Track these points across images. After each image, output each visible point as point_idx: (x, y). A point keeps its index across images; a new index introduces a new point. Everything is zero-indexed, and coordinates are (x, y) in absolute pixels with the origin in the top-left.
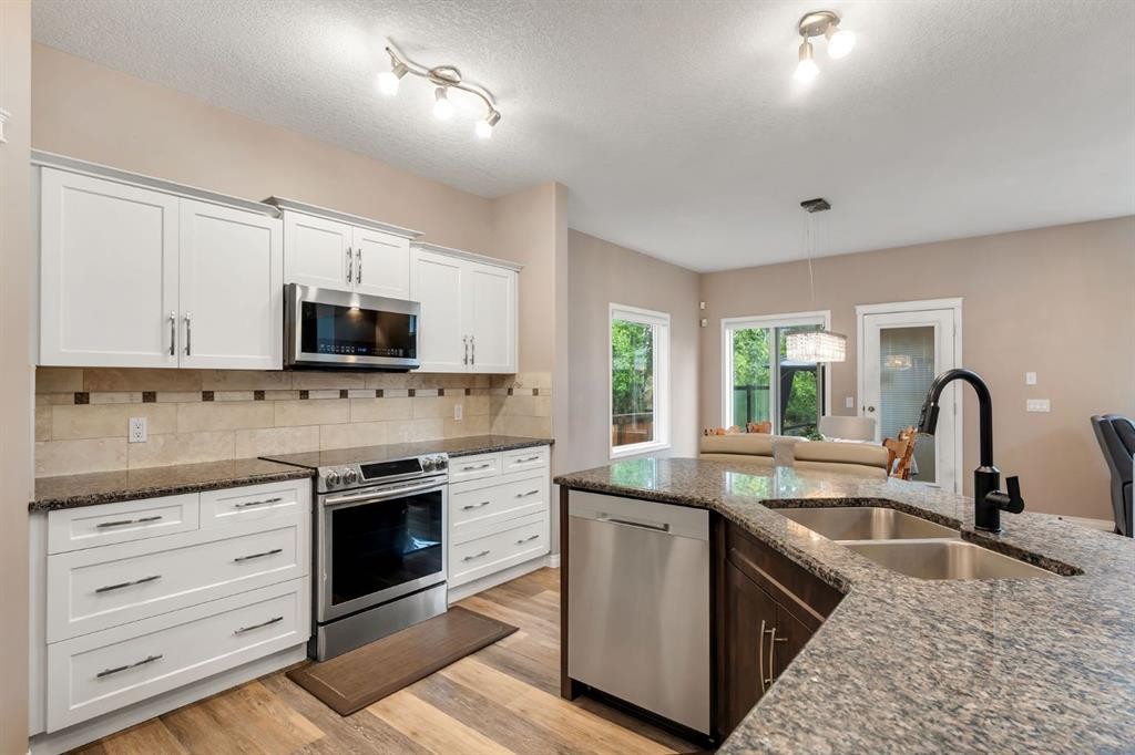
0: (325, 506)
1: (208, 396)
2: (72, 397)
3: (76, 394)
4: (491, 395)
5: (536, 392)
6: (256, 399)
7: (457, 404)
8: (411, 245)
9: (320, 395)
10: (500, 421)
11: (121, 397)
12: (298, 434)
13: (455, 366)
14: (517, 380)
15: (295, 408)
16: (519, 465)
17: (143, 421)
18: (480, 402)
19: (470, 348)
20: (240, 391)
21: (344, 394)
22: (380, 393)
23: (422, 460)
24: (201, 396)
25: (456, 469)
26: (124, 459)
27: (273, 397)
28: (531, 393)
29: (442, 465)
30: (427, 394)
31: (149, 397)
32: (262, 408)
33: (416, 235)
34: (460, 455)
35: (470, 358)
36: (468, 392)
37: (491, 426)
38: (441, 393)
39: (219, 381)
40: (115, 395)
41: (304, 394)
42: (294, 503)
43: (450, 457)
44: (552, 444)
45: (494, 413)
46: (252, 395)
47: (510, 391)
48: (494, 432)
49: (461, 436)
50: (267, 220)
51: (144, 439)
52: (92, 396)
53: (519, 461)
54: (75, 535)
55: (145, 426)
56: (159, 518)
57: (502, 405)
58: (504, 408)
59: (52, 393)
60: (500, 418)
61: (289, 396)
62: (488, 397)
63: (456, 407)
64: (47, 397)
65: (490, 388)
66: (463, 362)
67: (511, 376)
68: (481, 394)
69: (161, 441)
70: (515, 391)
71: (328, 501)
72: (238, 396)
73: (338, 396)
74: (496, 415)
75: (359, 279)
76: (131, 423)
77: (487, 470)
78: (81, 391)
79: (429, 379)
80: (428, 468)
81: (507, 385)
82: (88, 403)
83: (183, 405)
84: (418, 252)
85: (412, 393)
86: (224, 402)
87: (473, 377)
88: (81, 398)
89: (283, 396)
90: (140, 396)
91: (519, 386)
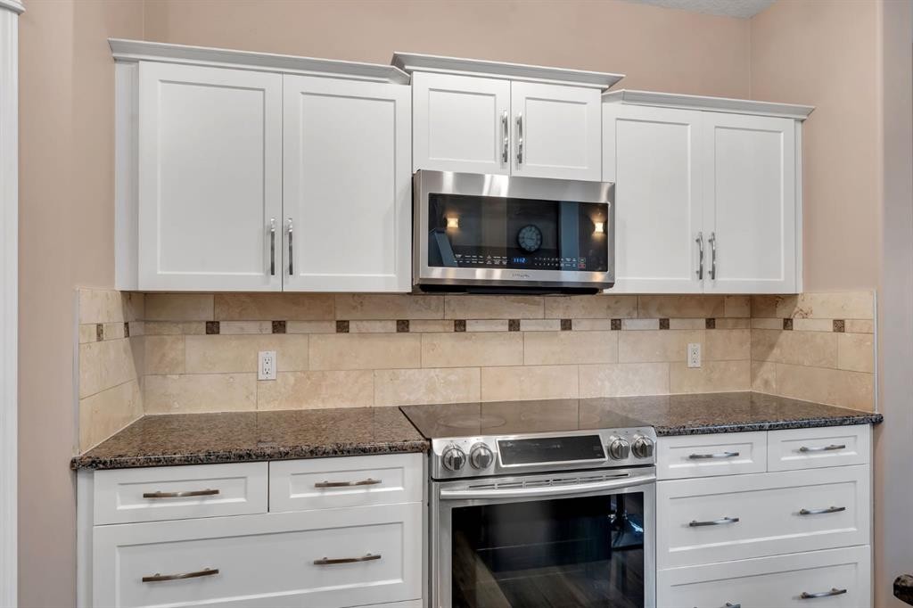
0: (441, 500)
1: (342, 327)
2: (204, 326)
3: (207, 323)
4: (752, 329)
5: (839, 326)
6: (398, 331)
7: (693, 342)
8: (604, 99)
9: (480, 327)
10: (768, 371)
11: (251, 327)
12: (453, 378)
13: (683, 281)
14: (800, 304)
15: (447, 343)
16: (803, 457)
17: (272, 354)
18: (733, 341)
19: (708, 256)
20: (380, 320)
21: (514, 325)
22: (566, 325)
23: (609, 439)
24: (334, 325)
25: (671, 456)
26: (253, 398)
27: (420, 328)
28: (830, 327)
29: (643, 450)
30: (642, 328)
31: (279, 327)
32: (406, 342)
33: (613, 82)
34: (680, 434)
35: (708, 268)
36: (710, 324)
37: (753, 377)
38: (664, 324)
39: (354, 308)
40: (243, 324)
41: (460, 325)
42: (400, 488)
43: (660, 434)
44: (876, 422)
45: (758, 360)
46: (393, 326)
47: (787, 324)
48: (758, 388)
49: (699, 392)
50: (393, 89)
51: (273, 376)
52: (222, 325)
53: (804, 450)
54: (123, 504)
55: (274, 361)
56: (216, 492)
57: (771, 347)
58: (776, 351)
59: (185, 322)
60: (768, 366)
61: (439, 328)
62: (747, 333)
63: (691, 346)
64: (180, 326)
65: (752, 317)
66: (697, 276)
67: (790, 298)
68: (735, 327)
69: (292, 380)
70: (798, 323)
71: (444, 493)
72: (377, 327)
73: (506, 328)
74: (762, 361)
75: (520, 158)
76: (260, 358)
77: (736, 461)
78: (212, 320)
79: (642, 303)
80: (617, 452)
81: (783, 313)
82: (218, 333)
83: (315, 337)
84: (616, 108)
85: (616, 325)
86: (362, 335)
87: (720, 300)
88: (212, 328)
89: (431, 328)
90: (269, 325)
91: (805, 316)
